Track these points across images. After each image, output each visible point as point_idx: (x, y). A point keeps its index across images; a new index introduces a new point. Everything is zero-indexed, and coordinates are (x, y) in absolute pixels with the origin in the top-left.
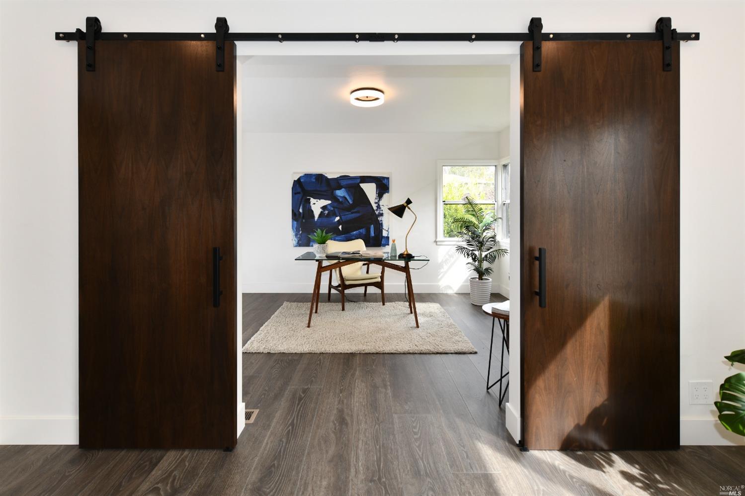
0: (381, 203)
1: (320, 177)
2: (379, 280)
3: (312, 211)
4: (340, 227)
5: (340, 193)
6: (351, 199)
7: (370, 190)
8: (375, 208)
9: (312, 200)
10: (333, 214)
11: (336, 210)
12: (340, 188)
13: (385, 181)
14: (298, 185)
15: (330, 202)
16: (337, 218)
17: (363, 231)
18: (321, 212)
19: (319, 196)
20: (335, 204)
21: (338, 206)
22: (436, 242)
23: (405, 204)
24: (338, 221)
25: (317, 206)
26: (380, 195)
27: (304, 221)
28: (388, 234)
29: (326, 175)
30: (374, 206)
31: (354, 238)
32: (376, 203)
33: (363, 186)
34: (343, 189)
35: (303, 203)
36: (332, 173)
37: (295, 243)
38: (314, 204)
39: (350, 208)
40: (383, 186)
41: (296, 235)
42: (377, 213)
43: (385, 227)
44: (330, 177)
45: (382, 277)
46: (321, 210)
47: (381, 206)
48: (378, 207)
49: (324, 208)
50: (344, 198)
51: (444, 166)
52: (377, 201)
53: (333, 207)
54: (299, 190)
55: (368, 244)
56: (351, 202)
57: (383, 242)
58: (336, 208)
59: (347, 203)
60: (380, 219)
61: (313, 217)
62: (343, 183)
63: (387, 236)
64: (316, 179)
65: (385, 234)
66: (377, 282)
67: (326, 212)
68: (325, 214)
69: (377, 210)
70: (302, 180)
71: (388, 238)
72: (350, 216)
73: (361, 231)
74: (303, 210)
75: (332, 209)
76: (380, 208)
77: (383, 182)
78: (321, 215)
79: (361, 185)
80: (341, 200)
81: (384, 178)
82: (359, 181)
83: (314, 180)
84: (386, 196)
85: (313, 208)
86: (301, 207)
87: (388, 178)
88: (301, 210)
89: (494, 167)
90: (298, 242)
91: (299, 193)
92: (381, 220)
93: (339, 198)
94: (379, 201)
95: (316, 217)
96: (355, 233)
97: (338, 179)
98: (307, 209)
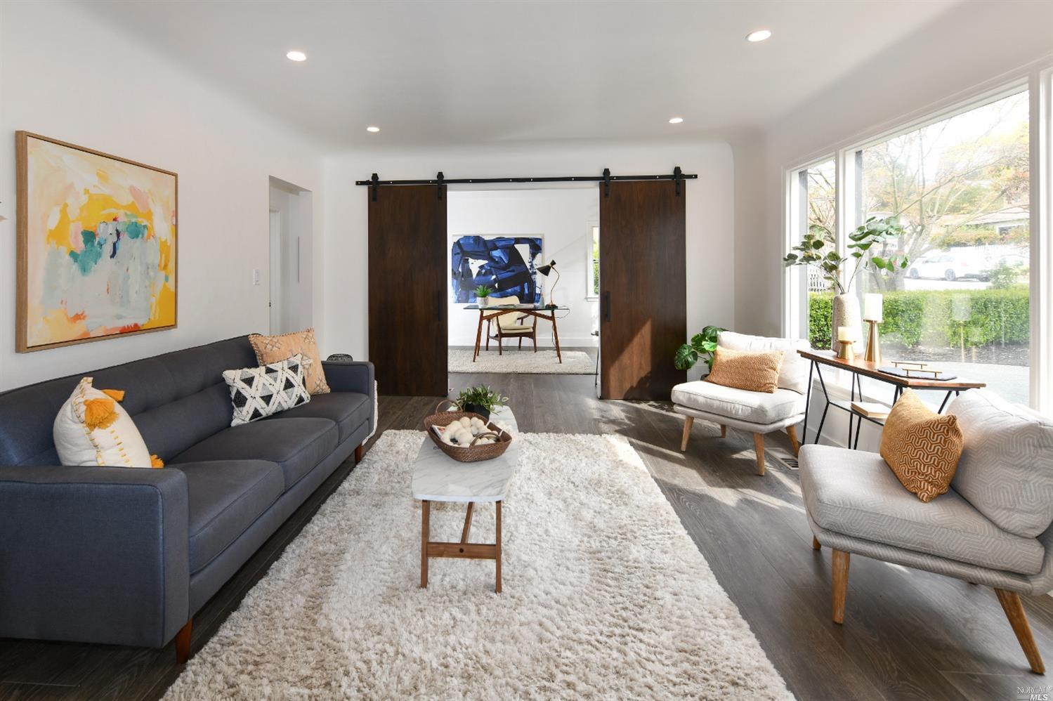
0: (534, 263)
1: (477, 239)
2: (532, 330)
3: (471, 270)
4: (496, 285)
5: (496, 253)
6: (506, 259)
7: (524, 250)
8: (529, 267)
9: (471, 260)
10: (489, 273)
11: (492, 269)
12: (496, 248)
13: (538, 242)
14: (457, 246)
15: (487, 262)
16: (494, 277)
17: (518, 288)
18: (479, 271)
19: (477, 256)
20: (492, 264)
21: (495, 265)
22: (586, 298)
23: (550, 265)
24: (495, 279)
25: (475, 265)
26: (533, 255)
27: (463, 279)
28: (541, 291)
29: (483, 237)
30: (528, 266)
31: (509, 294)
32: (529, 262)
33: (517, 246)
34: (499, 250)
35: (462, 262)
36: (488, 234)
37: (455, 299)
38: (472, 264)
39: (505, 268)
40: (535, 246)
41: (456, 293)
42: (531, 272)
43: (538, 286)
44: (486, 238)
45: (534, 328)
46: (478, 269)
47: (534, 266)
48: (532, 266)
49: (482, 267)
50: (500, 258)
52: (530, 260)
53: (491, 267)
54: (459, 251)
55: (522, 301)
56: (506, 262)
57: (535, 298)
58: (493, 267)
59: (502, 262)
60: (533, 277)
61: (472, 275)
62: (500, 244)
63: (539, 293)
64: (474, 240)
65: (538, 291)
66: (530, 333)
67: (483, 271)
68: (482, 273)
69: (530, 269)
70: (461, 242)
71: (540, 295)
72: (505, 275)
73: (515, 288)
74: (462, 270)
75: (489, 268)
76: (533, 268)
77: (536, 243)
78: (478, 275)
79: (515, 245)
80: (497, 260)
81: (537, 239)
82: (513, 242)
83: (474, 242)
84: (539, 256)
85: (471, 267)
86: (461, 266)
87: (540, 239)
88: (460, 270)
90: (458, 299)
91: (459, 254)
92: (534, 280)
93: (495, 258)
94: (532, 259)
95: (474, 276)
96: (510, 290)
97: (494, 240)
98: (466, 269)
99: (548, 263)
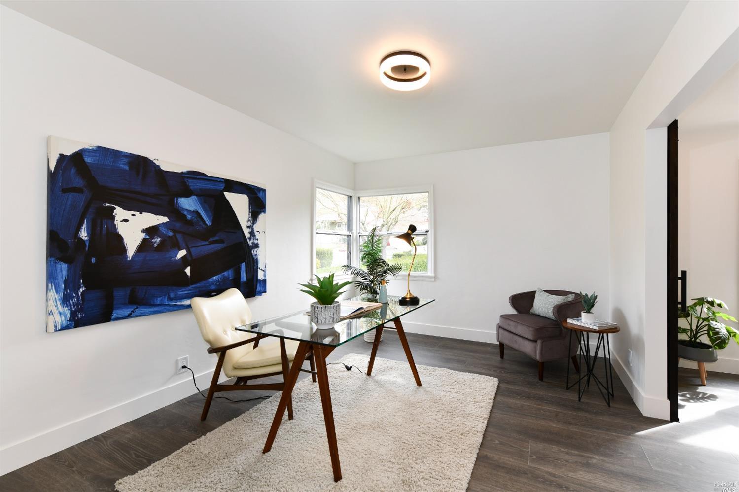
0: (256, 227)
1: (142, 164)
3: (120, 238)
4: (188, 271)
5: (188, 204)
6: (208, 216)
7: (239, 203)
8: (247, 235)
9: (120, 213)
10: (171, 244)
11: (179, 236)
12: (187, 194)
13: (261, 195)
14: (73, 171)
15: (165, 220)
16: (182, 253)
17: (228, 274)
18: (144, 240)
19: (137, 205)
20: (178, 225)
21: (183, 228)
23: (410, 232)
24: (184, 258)
25: (133, 226)
26: (254, 215)
27: (93, 260)
28: (265, 276)
29: (157, 163)
30: (247, 232)
31: (213, 287)
32: (248, 227)
33: (228, 196)
34: (194, 197)
35: (89, 216)
36: (170, 160)
38: (126, 221)
39: (206, 234)
40: (257, 200)
41: (65, 300)
42: (250, 243)
43: (261, 265)
44: (164, 168)
46: (143, 235)
47: (256, 233)
48: (252, 233)
49: (151, 231)
50: (196, 213)
51: (317, 187)
52: (249, 224)
53: (174, 231)
55: (246, 294)
56: (208, 223)
57: (259, 289)
58: (180, 232)
59: (201, 223)
60: (254, 252)
61: (123, 250)
62: (193, 185)
63: (263, 278)
64: (130, 164)
65: (261, 276)
67: (156, 240)
68: (153, 243)
69: (250, 239)
70: (86, 159)
71: (264, 281)
72: (207, 248)
73: (226, 273)
74: (92, 233)
75: (171, 234)
76: (254, 236)
77: (259, 195)
78: (143, 247)
79: (225, 193)
80: (189, 217)
81: (258, 189)
82: (222, 187)
83: (127, 167)
84: (261, 217)
85: (122, 229)
86: (85, 225)
87: (264, 191)
88: (83, 234)
90: (73, 314)
92: (256, 255)
93: (185, 213)
94: (253, 224)
95: (131, 251)
96: (215, 277)
97: (184, 175)
98: (104, 231)
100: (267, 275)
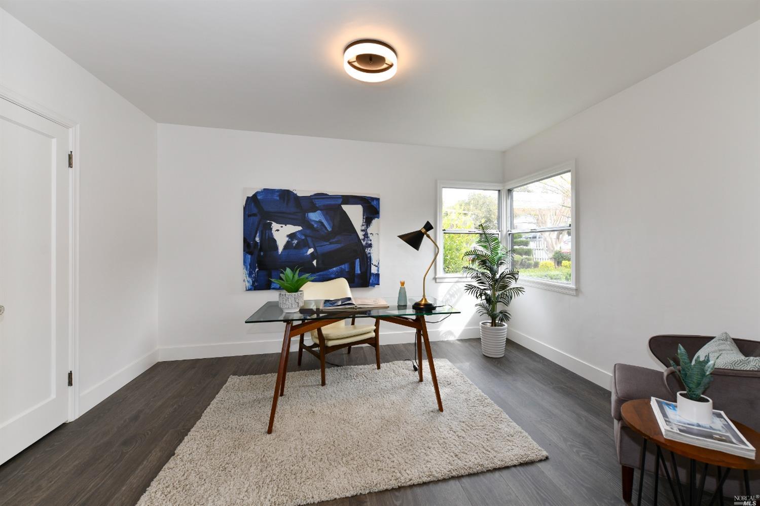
0: (369, 231)
1: (286, 195)
2: (373, 334)
3: (275, 241)
4: (315, 262)
5: (315, 216)
6: (329, 224)
7: (355, 213)
8: (361, 237)
9: (275, 226)
10: (304, 245)
11: (309, 240)
12: (314, 209)
13: (374, 203)
14: (253, 204)
15: (300, 228)
16: (311, 251)
17: (345, 267)
18: (288, 241)
19: (284, 221)
20: (308, 232)
21: (311, 233)
22: (435, 279)
23: (423, 231)
24: (312, 253)
25: (282, 233)
26: (368, 221)
27: (262, 254)
28: (378, 271)
29: (295, 192)
30: (361, 235)
31: (333, 276)
32: (362, 231)
33: (345, 207)
34: (319, 212)
35: (260, 229)
36: (303, 189)
37: (248, 285)
38: (278, 230)
39: (327, 237)
40: (371, 208)
41: (250, 274)
42: (364, 243)
43: (374, 261)
44: (299, 194)
45: (376, 331)
46: (287, 239)
47: (369, 235)
48: (366, 236)
49: (292, 236)
50: (321, 222)
51: (443, 187)
52: (363, 228)
53: (306, 236)
54: (255, 211)
55: (353, 284)
56: (329, 229)
57: (372, 280)
58: (309, 236)
59: (324, 229)
60: (367, 251)
61: (276, 248)
62: (319, 203)
63: (376, 272)
64: (280, 196)
65: (374, 270)
66: (371, 338)
67: (295, 242)
68: (293, 244)
69: (364, 240)
70: (259, 197)
71: (378, 275)
72: (328, 247)
73: (343, 266)
74: (261, 239)
75: (303, 238)
76: (368, 237)
77: (372, 203)
78: (287, 246)
79: (342, 206)
80: (315, 226)
81: (373, 199)
82: (340, 201)
83: (278, 198)
84: (375, 221)
85: (276, 235)
86: (258, 234)
87: (378, 200)
88: (257, 239)
89: (497, 192)
90: (253, 282)
91: (254, 215)
92: (370, 253)
93: (313, 223)
94: (367, 227)
95: (281, 249)
96: (334, 269)
97: (312, 197)
98: (267, 238)
99: (419, 227)
100: (380, 270)
